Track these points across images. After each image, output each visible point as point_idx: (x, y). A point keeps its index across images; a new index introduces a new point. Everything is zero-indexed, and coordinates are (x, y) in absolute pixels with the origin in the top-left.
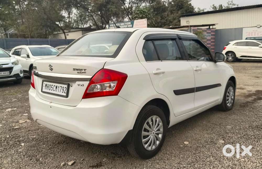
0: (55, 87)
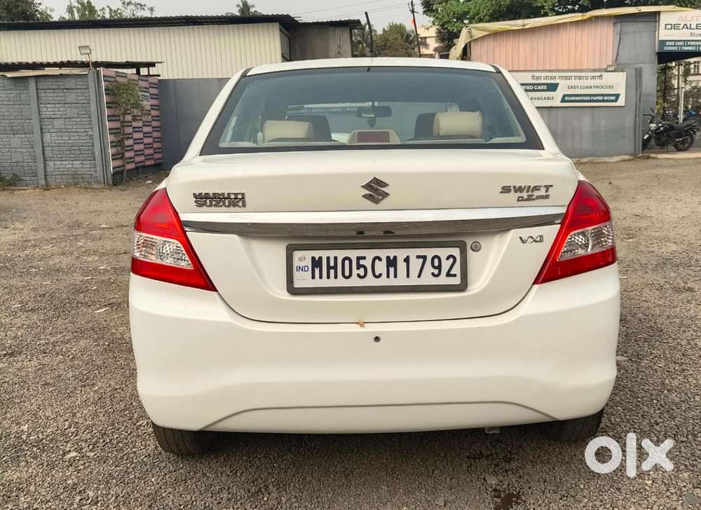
0: (381, 263)
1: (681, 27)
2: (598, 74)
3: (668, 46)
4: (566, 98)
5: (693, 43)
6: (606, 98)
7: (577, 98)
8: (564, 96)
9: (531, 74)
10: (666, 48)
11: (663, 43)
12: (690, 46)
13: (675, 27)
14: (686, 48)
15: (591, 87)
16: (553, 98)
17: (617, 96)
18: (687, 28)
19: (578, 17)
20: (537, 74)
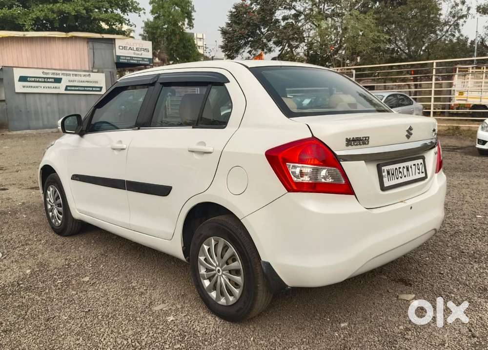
0: (405, 170)
1: (128, 48)
2: (88, 73)
3: (122, 59)
4: (68, 88)
5: (136, 59)
6: (94, 89)
7: (76, 88)
8: (67, 86)
9: (42, 70)
10: (121, 60)
11: (118, 57)
12: (134, 60)
13: (124, 48)
14: (132, 61)
15: (84, 82)
16: (59, 88)
17: (101, 88)
18: (131, 49)
19: (62, 35)
20: (46, 71)
